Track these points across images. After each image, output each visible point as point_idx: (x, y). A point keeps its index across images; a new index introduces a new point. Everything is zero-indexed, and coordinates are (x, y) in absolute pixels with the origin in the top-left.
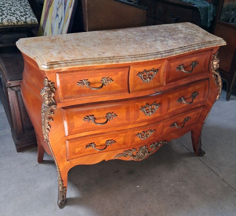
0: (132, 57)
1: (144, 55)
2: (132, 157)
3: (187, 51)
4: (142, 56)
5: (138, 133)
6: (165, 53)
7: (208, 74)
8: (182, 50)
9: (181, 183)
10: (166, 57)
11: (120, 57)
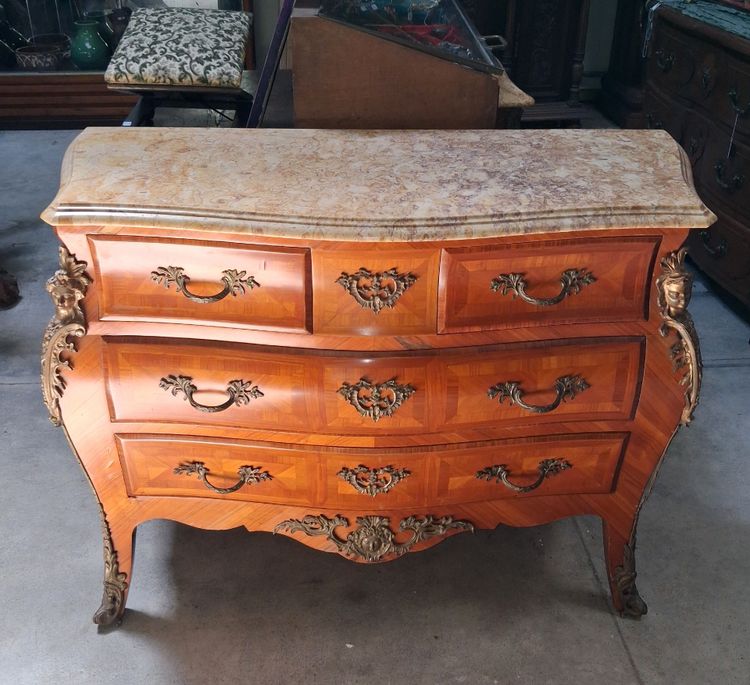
0: (310, 221)
1: (350, 223)
2: (331, 542)
3: (519, 230)
4: (345, 223)
5: (344, 468)
6: (429, 226)
7: (641, 322)
8: (499, 226)
9: (496, 682)
10: (426, 240)
11: (273, 215)
